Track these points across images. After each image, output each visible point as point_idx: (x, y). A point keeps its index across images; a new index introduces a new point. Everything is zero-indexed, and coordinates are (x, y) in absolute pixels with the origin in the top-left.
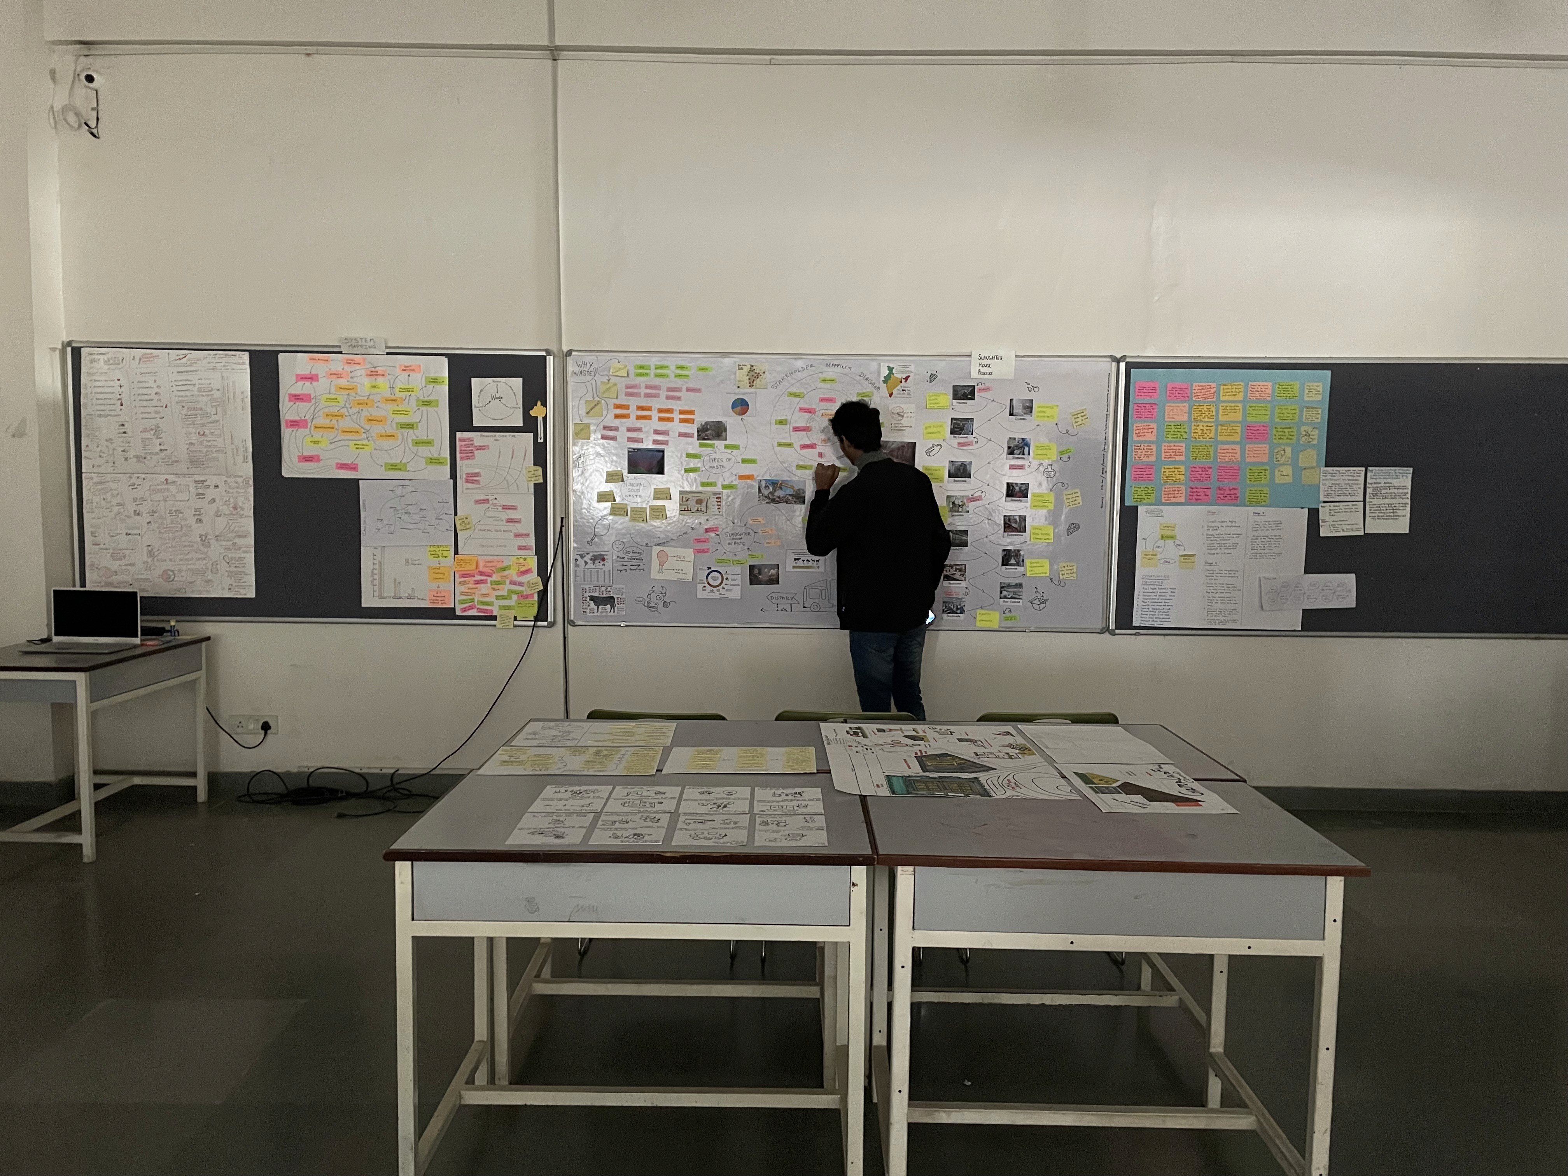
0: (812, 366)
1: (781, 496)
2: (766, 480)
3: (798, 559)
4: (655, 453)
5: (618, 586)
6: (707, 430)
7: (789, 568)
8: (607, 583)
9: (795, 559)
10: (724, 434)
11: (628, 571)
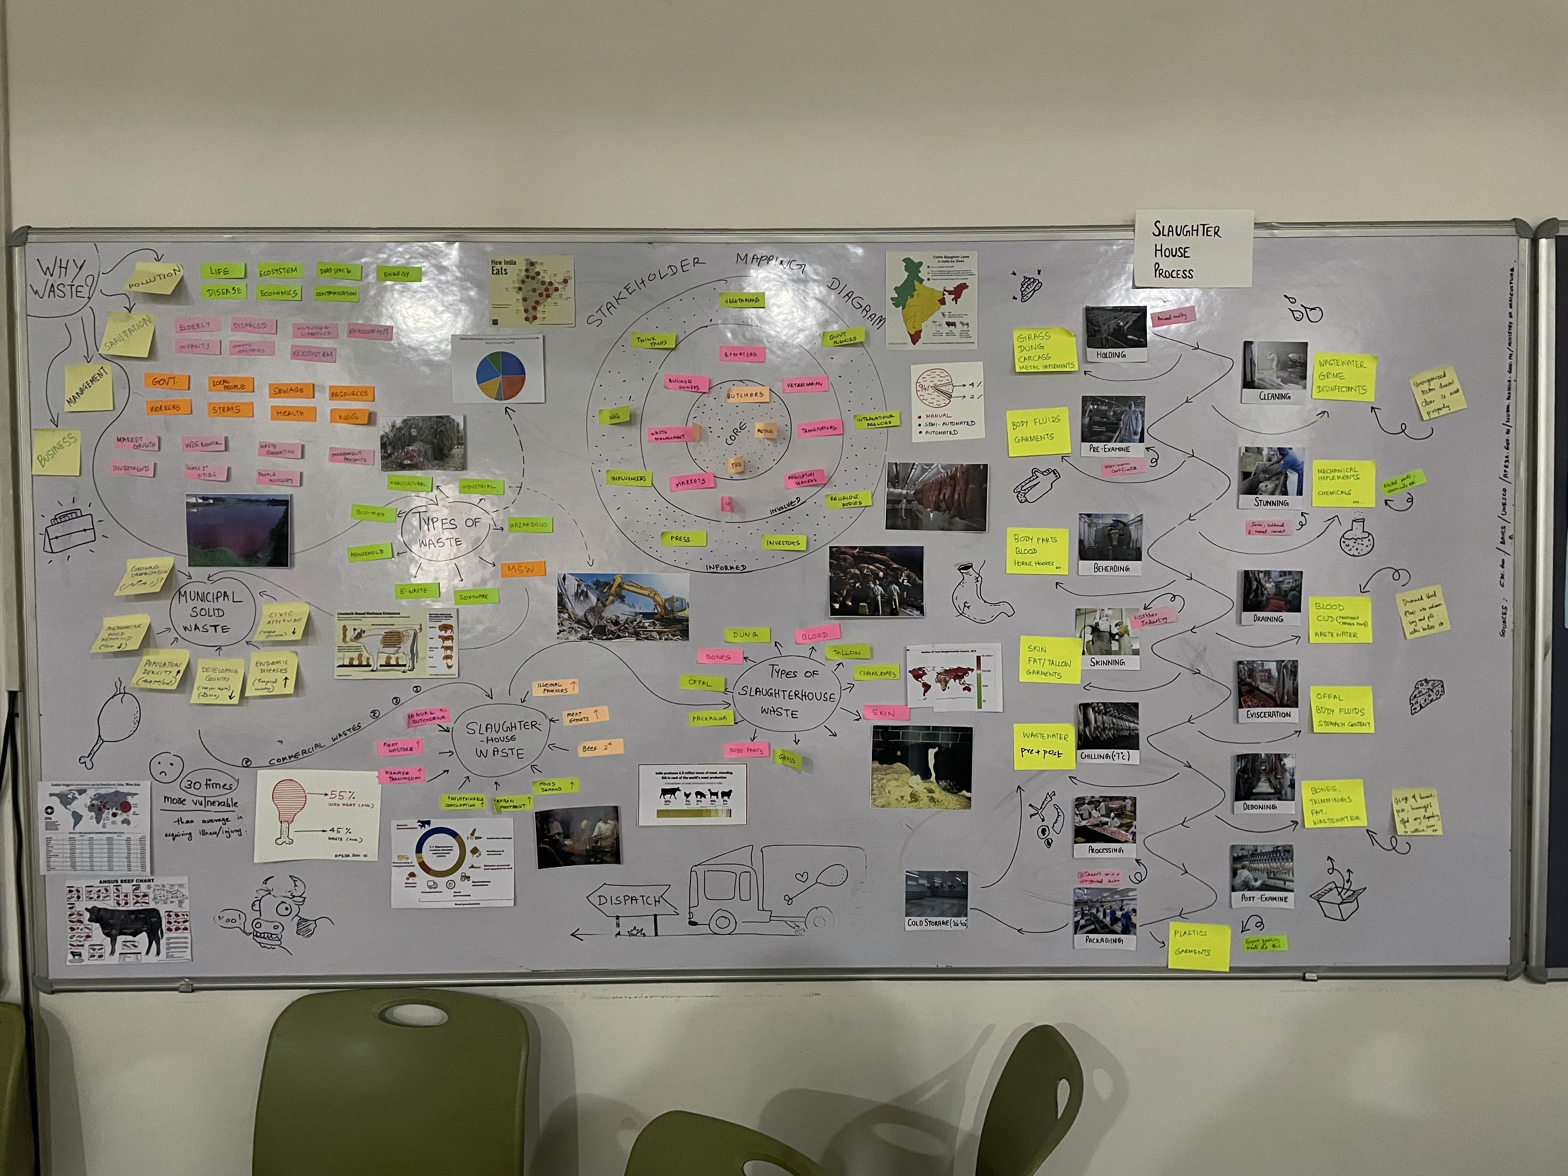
0: (696, 261)
1: (623, 618)
2: (580, 578)
3: (672, 791)
4: (264, 507)
5: (168, 881)
6: (412, 440)
7: (648, 817)
8: (136, 872)
9: (665, 792)
10: (456, 451)
11: (196, 835)
